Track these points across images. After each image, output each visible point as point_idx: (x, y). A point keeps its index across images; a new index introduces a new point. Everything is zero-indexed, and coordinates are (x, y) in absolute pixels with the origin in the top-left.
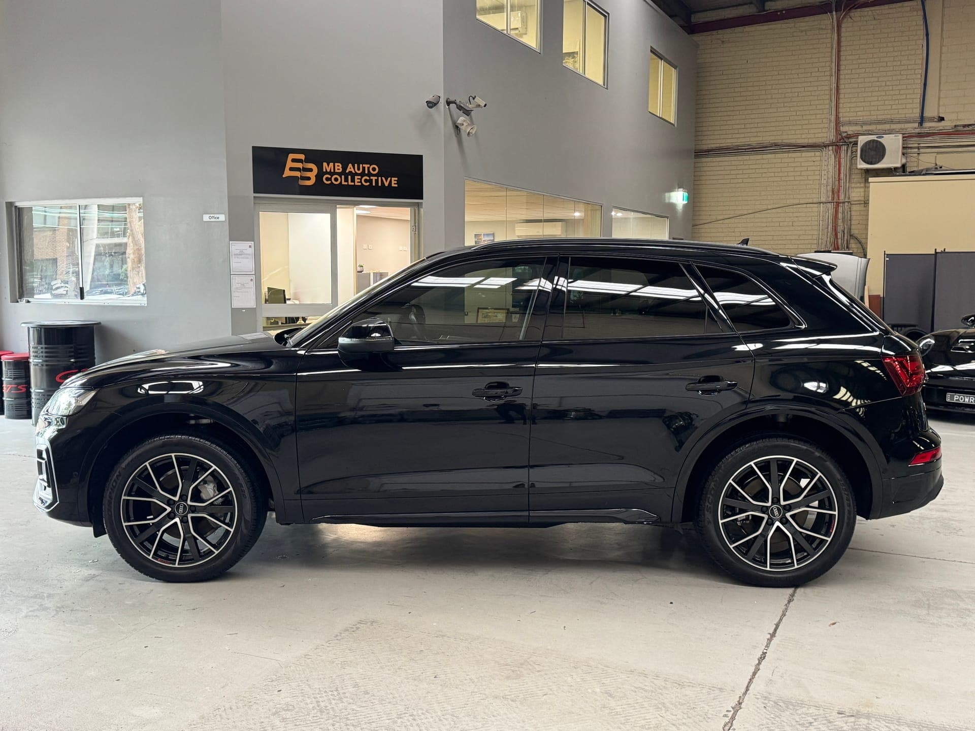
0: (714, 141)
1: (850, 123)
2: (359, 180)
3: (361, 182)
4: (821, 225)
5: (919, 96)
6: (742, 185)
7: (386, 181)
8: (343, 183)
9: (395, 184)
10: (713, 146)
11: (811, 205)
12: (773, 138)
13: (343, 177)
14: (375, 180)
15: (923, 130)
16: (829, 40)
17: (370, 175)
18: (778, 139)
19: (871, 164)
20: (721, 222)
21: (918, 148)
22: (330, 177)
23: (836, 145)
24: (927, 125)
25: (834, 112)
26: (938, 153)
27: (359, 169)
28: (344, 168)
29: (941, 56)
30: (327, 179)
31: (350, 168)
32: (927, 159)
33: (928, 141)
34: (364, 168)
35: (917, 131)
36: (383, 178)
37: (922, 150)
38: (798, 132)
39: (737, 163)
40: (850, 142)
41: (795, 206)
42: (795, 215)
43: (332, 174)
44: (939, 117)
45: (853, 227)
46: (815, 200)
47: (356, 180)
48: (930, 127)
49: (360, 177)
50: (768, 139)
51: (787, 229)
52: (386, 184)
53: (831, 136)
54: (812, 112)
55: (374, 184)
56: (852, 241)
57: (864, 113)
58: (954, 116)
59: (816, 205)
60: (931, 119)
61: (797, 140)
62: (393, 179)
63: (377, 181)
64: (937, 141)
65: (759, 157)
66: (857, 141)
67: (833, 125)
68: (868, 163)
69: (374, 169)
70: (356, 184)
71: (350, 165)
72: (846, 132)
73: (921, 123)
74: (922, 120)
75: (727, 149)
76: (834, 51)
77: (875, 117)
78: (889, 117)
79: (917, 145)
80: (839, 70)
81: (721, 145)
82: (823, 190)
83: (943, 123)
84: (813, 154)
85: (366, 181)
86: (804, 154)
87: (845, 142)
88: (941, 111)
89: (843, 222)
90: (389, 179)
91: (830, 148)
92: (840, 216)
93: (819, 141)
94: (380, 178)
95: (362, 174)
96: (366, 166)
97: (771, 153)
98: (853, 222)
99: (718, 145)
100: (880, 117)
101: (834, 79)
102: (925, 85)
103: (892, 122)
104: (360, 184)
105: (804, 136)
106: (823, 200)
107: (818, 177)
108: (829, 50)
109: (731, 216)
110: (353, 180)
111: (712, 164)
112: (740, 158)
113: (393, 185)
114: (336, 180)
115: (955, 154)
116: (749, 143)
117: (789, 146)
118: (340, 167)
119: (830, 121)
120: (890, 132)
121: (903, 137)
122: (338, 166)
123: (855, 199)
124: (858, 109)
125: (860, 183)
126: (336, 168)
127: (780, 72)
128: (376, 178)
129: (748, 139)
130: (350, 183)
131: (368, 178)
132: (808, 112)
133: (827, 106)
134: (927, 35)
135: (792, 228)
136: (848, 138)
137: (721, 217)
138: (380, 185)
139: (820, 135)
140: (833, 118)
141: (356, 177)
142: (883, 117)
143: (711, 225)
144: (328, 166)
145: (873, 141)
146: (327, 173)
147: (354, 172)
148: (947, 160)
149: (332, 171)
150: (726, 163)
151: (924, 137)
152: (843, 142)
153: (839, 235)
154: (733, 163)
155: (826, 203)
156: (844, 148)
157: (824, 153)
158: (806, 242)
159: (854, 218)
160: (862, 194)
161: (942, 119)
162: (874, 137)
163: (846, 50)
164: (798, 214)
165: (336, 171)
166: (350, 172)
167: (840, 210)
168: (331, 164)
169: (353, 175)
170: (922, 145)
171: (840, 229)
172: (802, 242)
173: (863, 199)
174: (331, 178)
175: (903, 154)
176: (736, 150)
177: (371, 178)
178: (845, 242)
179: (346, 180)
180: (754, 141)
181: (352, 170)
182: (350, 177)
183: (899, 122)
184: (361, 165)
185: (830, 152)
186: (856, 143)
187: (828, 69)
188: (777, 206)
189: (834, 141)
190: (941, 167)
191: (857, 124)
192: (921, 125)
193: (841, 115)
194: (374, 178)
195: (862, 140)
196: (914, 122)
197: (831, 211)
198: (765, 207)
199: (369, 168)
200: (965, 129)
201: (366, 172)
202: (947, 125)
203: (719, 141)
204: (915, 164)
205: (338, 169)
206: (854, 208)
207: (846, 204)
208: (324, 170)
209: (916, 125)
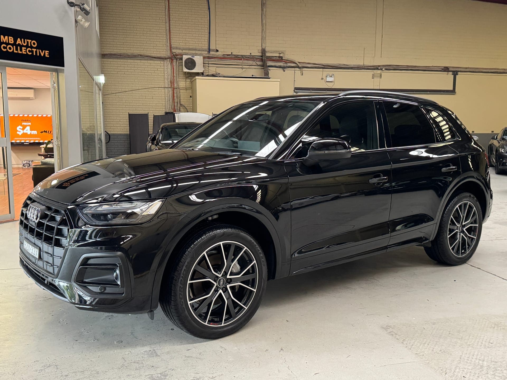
0: (108, 50)
1: (177, 48)
2: (25, 51)
3: (26, 52)
4: (166, 99)
5: (207, 38)
6: (124, 75)
7: (42, 52)
8: (15, 51)
9: (47, 55)
10: (107, 52)
11: (161, 89)
12: (139, 51)
13: (14, 47)
14: (35, 51)
15: (210, 56)
16: (164, 4)
17: (31, 47)
18: (142, 53)
19: (190, 69)
20: (115, 94)
21: (208, 64)
22: (5, 46)
23: (171, 59)
24: (211, 53)
25: (169, 42)
26: (217, 67)
27: (24, 43)
28: (15, 40)
29: (215, 20)
30: (4, 48)
31: (19, 41)
32: (212, 70)
33: (212, 61)
34: (28, 42)
35: (208, 55)
36: (40, 51)
37: (210, 65)
38: (151, 50)
39: (120, 63)
40: (178, 58)
41: (153, 89)
42: (153, 93)
43: (8, 44)
44: (216, 50)
45: (181, 101)
46: (163, 86)
47: (23, 50)
48: (213, 54)
49: (25, 48)
50: (136, 52)
51: (150, 100)
52: (42, 55)
53: (168, 54)
54: (158, 40)
55: (34, 54)
56: (181, 108)
57: (182, 44)
58: (222, 50)
59: (163, 89)
60: (213, 50)
61: (151, 54)
62: (46, 52)
63: (36, 52)
64: (216, 61)
65: (132, 61)
66: (182, 58)
67: (169, 48)
68: (188, 69)
69: (34, 44)
70: (23, 53)
71: (19, 39)
72: (175, 53)
73: (209, 52)
74: (209, 50)
75: (114, 55)
76: (167, 10)
77: (188, 47)
78: (194, 47)
79: (207, 62)
80: (169, 20)
81: (111, 52)
82: (166, 81)
83: (218, 53)
84: (160, 62)
85: (29, 51)
86: (155, 62)
87: (175, 57)
88: (217, 47)
89: (177, 98)
90: (44, 51)
91: (168, 60)
92: (175, 95)
93: (162, 56)
94: (38, 50)
95: (27, 46)
96: (29, 41)
97: (138, 60)
98: (181, 98)
99: (109, 52)
100: (191, 47)
101: (167, 25)
102: (209, 33)
103: (195, 50)
104: (25, 53)
105: (155, 52)
106: (166, 86)
107: (163, 74)
108: (164, 9)
109: (120, 92)
110: (21, 50)
111: (107, 62)
112: (122, 61)
113: (46, 56)
114: (10, 48)
115: (224, 68)
116: (127, 53)
117: (147, 56)
118: (12, 40)
119: (167, 46)
120: (196, 55)
121: (203, 58)
122: (11, 39)
123: (181, 87)
124: (180, 42)
125: (183, 79)
126: (10, 40)
127: (140, 17)
128: (36, 50)
129: (126, 51)
130: (20, 52)
131: (31, 49)
132: (156, 40)
133: (165, 38)
134: (209, 9)
135: (152, 100)
136: (177, 56)
137: (115, 92)
138: (38, 55)
139: (163, 53)
140: (169, 45)
141: (23, 48)
142: (193, 47)
143: (108, 96)
144: (4, 38)
145: (190, 58)
146: (3, 43)
147: (21, 44)
148: (221, 71)
149: (7, 42)
150: (115, 63)
151: (210, 59)
152: (174, 58)
153: (176, 104)
154: (118, 63)
155: (168, 88)
156: (175, 60)
157: (165, 62)
158: (160, 107)
159: (181, 96)
160: (185, 85)
161: (217, 51)
162: (190, 57)
163: (172, 11)
164: (155, 93)
165: (10, 42)
166: (19, 44)
167: (175, 91)
168: (6, 37)
169: (21, 46)
170: (209, 63)
171: (176, 101)
172: (158, 107)
173: (185, 87)
174: (7, 47)
175: (203, 66)
176: (119, 56)
177: (33, 49)
178: (179, 108)
179: (17, 50)
180: (130, 52)
181: (20, 43)
182: (19, 47)
183: (199, 50)
184: (26, 40)
185: (168, 62)
186: (181, 59)
187: (164, 19)
188: (144, 88)
189: (170, 56)
190: (219, 74)
191: (180, 49)
192: (209, 53)
193: (172, 43)
194: (34, 50)
195: (185, 57)
196: (206, 51)
197: (171, 92)
198: (137, 88)
199: (31, 42)
200: (228, 57)
201: (29, 45)
202: (220, 54)
203: (110, 50)
204: (207, 71)
205: (11, 41)
206: (181, 91)
207: (178, 89)
208: (2, 41)
209: (207, 52)
